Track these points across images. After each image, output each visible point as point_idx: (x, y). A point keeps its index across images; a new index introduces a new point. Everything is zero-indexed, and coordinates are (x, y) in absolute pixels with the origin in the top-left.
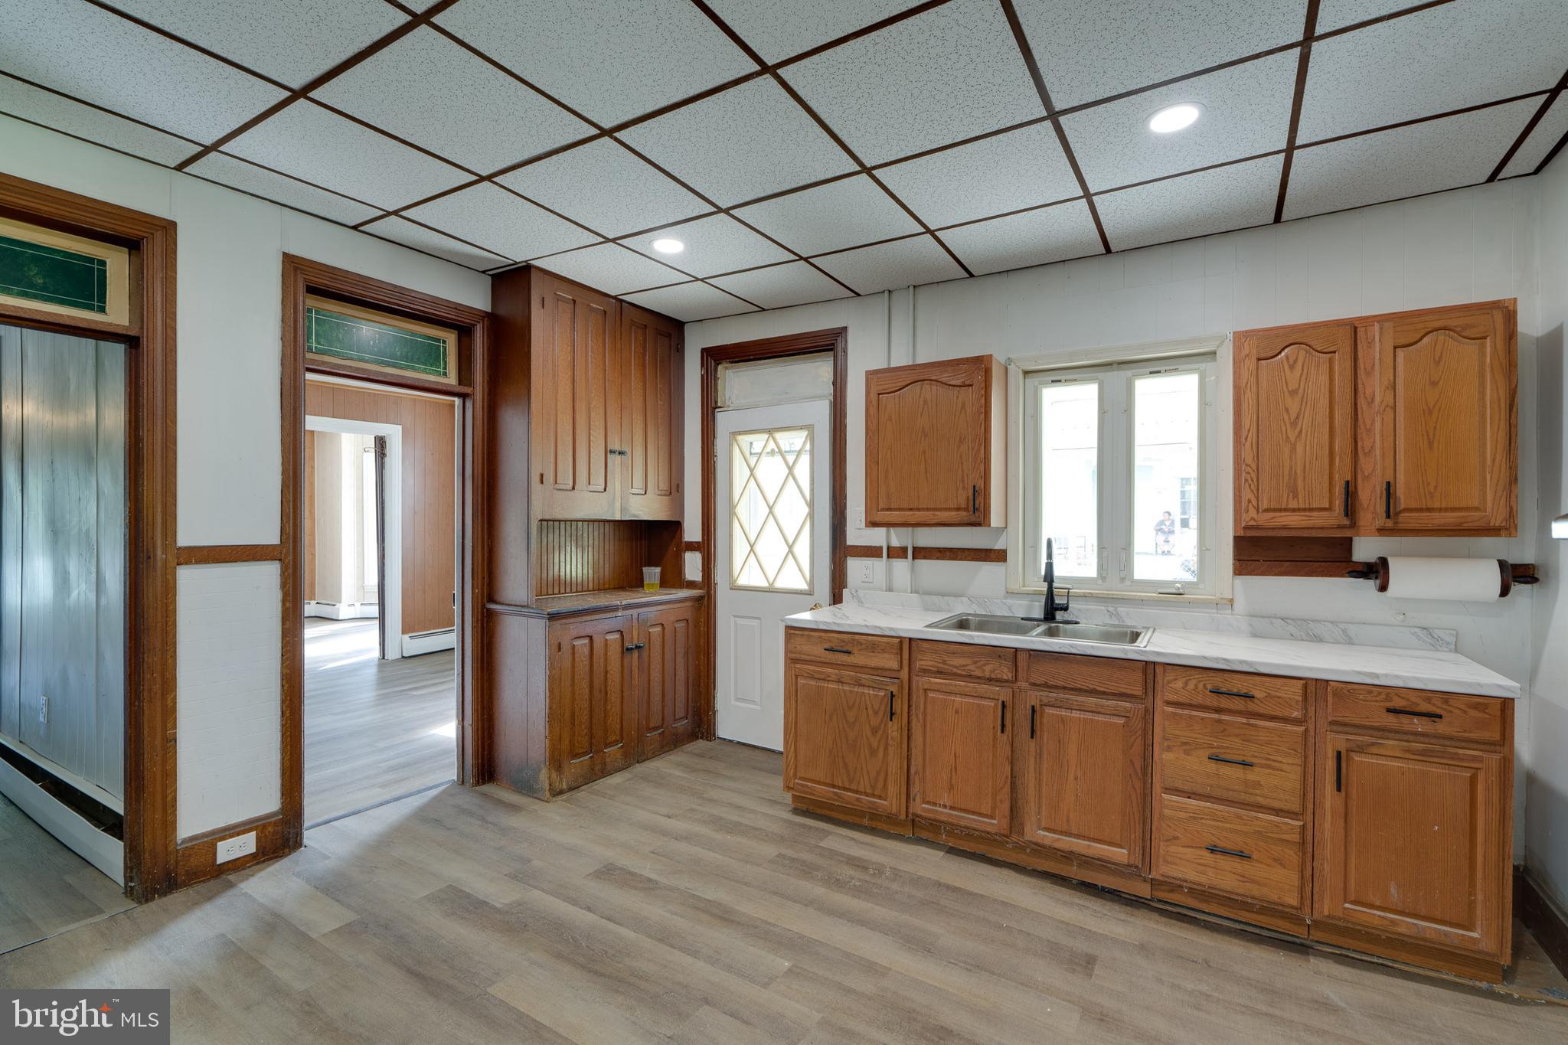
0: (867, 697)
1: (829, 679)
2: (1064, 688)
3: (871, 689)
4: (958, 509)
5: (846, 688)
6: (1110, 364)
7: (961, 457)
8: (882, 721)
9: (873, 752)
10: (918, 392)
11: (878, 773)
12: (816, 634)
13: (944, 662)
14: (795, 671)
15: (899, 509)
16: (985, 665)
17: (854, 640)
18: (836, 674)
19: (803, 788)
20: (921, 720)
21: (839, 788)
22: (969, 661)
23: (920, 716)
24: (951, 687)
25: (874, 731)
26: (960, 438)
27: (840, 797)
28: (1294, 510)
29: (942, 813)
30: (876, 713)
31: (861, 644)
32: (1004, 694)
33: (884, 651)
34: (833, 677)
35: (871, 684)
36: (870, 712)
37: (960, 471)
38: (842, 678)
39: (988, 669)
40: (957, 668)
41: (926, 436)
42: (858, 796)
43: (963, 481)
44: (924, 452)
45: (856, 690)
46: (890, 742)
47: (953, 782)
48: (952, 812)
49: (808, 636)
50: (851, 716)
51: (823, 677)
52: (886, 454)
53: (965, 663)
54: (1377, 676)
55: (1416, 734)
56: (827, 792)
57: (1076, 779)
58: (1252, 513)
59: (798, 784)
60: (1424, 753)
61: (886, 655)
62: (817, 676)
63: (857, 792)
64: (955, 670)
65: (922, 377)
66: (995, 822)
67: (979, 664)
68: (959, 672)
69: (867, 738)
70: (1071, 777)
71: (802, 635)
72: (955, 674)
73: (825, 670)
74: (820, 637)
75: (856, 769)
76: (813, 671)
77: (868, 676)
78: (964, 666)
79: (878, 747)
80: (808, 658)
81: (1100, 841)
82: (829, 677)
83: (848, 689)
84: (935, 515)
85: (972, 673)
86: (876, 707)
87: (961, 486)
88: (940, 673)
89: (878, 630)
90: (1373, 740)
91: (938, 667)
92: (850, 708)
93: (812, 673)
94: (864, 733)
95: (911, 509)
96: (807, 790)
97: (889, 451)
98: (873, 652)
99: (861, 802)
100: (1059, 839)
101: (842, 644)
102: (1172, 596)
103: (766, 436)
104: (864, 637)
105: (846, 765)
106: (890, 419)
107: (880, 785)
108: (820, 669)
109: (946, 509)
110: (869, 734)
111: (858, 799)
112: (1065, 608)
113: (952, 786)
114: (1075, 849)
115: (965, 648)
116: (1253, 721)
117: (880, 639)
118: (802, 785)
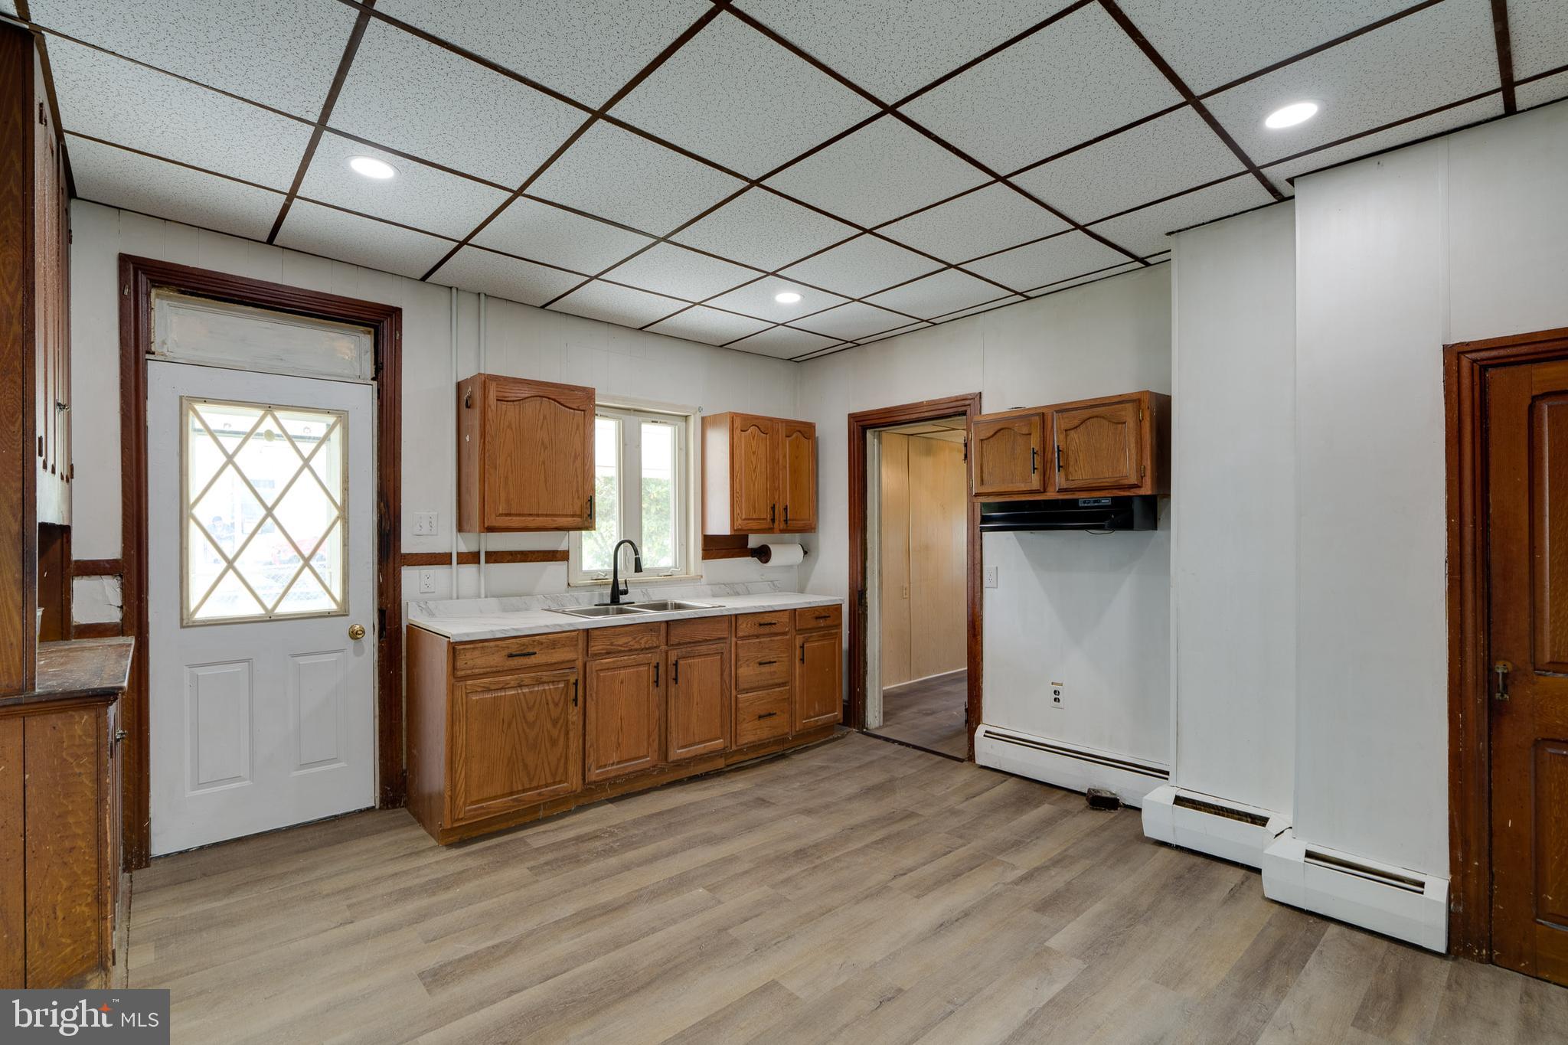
0: (548, 693)
1: (509, 686)
2: (690, 643)
3: (550, 684)
4: (573, 516)
5: (526, 690)
6: (628, 409)
7: (576, 471)
8: (562, 710)
9: (554, 742)
10: (538, 407)
11: (559, 760)
12: (492, 644)
13: (612, 644)
14: (466, 688)
15: (519, 515)
16: (641, 639)
17: (534, 641)
18: (516, 679)
19: (477, 812)
20: (594, 698)
21: (518, 792)
22: (630, 639)
23: (594, 695)
24: (618, 663)
25: (555, 722)
26: (575, 453)
27: (521, 801)
28: (754, 519)
29: (611, 770)
30: (556, 705)
31: (542, 644)
32: (655, 658)
33: (564, 645)
34: (513, 683)
35: (552, 679)
36: (551, 706)
37: (575, 483)
38: (522, 681)
39: (643, 641)
40: (621, 646)
41: (546, 448)
42: (538, 791)
43: (578, 491)
44: (544, 463)
45: (536, 689)
46: (571, 727)
47: (620, 740)
48: (619, 766)
49: (482, 647)
50: (531, 717)
51: (501, 686)
52: (506, 460)
53: (627, 641)
54: (810, 603)
55: (822, 627)
56: (506, 802)
57: (697, 704)
58: (740, 521)
59: (470, 811)
60: (824, 636)
61: (567, 649)
62: (493, 687)
63: (536, 788)
64: (620, 648)
65: (541, 394)
66: (649, 759)
67: (637, 639)
68: (623, 649)
69: (548, 732)
70: (695, 703)
71: (473, 648)
72: (620, 651)
73: (502, 678)
74: (497, 646)
75: (537, 765)
76: (490, 683)
77: (549, 673)
78: (627, 643)
79: (559, 736)
80: (482, 671)
81: (709, 741)
82: (508, 684)
83: (527, 690)
84: (555, 521)
85: (633, 648)
86: (556, 700)
87: (576, 496)
88: (608, 653)
89: (558, 627)
90: (809, 635)
91: (607, 649)
92: (530, 709)
93: (486, 685)
94: (545, 729)
95: (531, 515)
96: (483, 811)
97: (509, 459)
98: (554, 648)
99: (543, 795)
100: (689, 751)
101: (522, 648)
102: (668, 578)
103: (260, 413)
104: (544, 637)
105: (526, 766)
106: (510, 426)
107: (561, 770)
108: (496, 679)
109: (566, 516)
110: (549, 725)
111: (539, 794)
112: (625, 592)
113: (619, 744)
114: (698, 753)
115: (627, 628)
116: (773, 638)
117: (559, 635)
118: (475, 810)
